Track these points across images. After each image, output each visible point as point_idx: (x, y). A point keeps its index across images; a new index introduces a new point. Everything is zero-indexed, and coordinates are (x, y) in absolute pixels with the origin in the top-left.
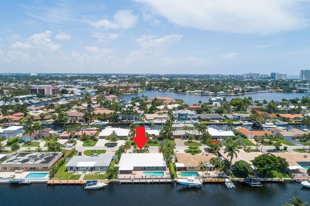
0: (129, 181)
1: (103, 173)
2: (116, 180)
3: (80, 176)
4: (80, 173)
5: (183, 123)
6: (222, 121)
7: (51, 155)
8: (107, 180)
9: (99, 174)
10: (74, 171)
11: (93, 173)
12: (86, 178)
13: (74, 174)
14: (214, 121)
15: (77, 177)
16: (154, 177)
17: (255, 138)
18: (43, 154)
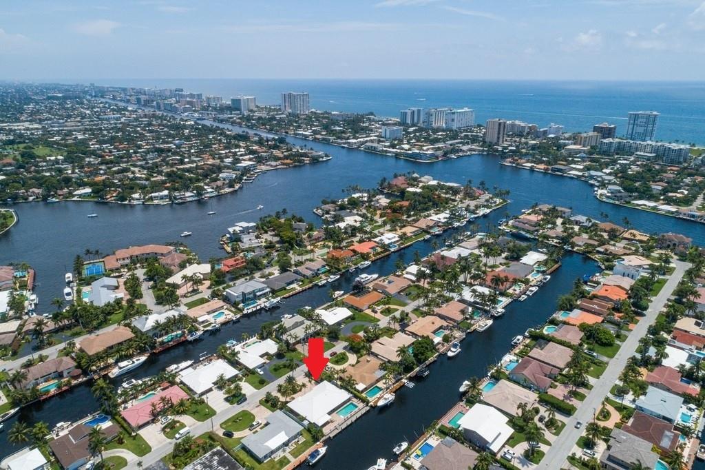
0: (337, 432)
1: (302, 440)
2: (324, 438)
3: (285, 457)
4: (280, 454)
5: (258, 307)
6: (301, 283)
7: (216, 458)
8: (318, 443)
9: (300, 443)
10: (270, 457)
11: (292, 446)
12: (295, 454)
13: (276, 460)
14: (292, 286)
15: (286, 461)
16: (353, 413)
17: (369, 308)
18: (202, 464)
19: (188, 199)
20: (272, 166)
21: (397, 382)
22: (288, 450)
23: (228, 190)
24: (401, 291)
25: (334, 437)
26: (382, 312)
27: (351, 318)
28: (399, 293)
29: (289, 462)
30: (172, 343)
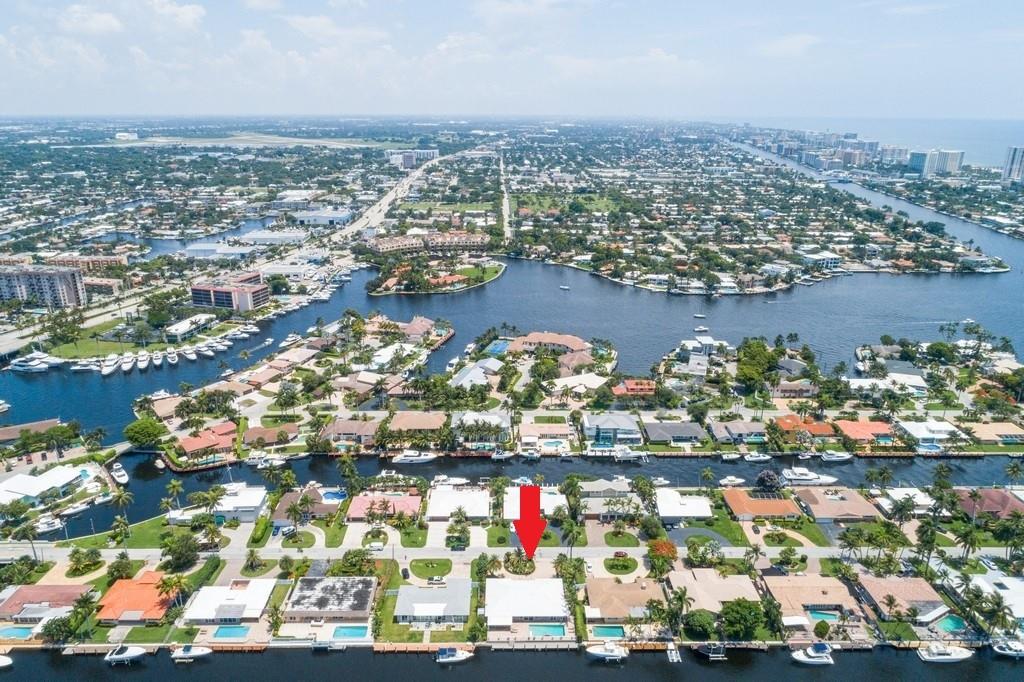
0: (506, 646)
1: (460, 627)
2: (484, 643)
3: (422, 634)
4: (421, 626)
5: (607, 454)
6: (699, 445)
7: (360, 586)
8: (470, 643)
9: (453, 629)
10: (410, 622)
11: (443, 627)
12: (434, 638)
13: (411, 629)
14: (680, 444)
15: (418, 638)
16: (549, 638)
17: (754, 521)
18: (344, 583)
19: (691, 291)
20: (872, 266)
21: (658, 640)
22: (434, 627)
23: (759, 289)
24: (844, 521)
25: (496, 650)
26: (767, 537)
27: (708, 522)
28: (837, 521)
29: (421, 641)
30: (473, 452)
